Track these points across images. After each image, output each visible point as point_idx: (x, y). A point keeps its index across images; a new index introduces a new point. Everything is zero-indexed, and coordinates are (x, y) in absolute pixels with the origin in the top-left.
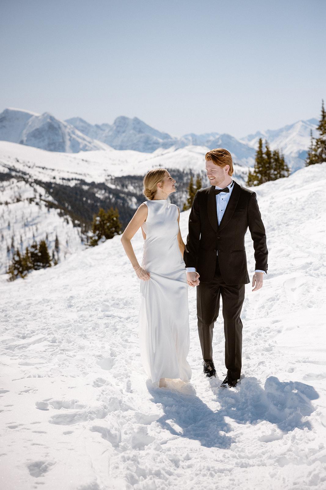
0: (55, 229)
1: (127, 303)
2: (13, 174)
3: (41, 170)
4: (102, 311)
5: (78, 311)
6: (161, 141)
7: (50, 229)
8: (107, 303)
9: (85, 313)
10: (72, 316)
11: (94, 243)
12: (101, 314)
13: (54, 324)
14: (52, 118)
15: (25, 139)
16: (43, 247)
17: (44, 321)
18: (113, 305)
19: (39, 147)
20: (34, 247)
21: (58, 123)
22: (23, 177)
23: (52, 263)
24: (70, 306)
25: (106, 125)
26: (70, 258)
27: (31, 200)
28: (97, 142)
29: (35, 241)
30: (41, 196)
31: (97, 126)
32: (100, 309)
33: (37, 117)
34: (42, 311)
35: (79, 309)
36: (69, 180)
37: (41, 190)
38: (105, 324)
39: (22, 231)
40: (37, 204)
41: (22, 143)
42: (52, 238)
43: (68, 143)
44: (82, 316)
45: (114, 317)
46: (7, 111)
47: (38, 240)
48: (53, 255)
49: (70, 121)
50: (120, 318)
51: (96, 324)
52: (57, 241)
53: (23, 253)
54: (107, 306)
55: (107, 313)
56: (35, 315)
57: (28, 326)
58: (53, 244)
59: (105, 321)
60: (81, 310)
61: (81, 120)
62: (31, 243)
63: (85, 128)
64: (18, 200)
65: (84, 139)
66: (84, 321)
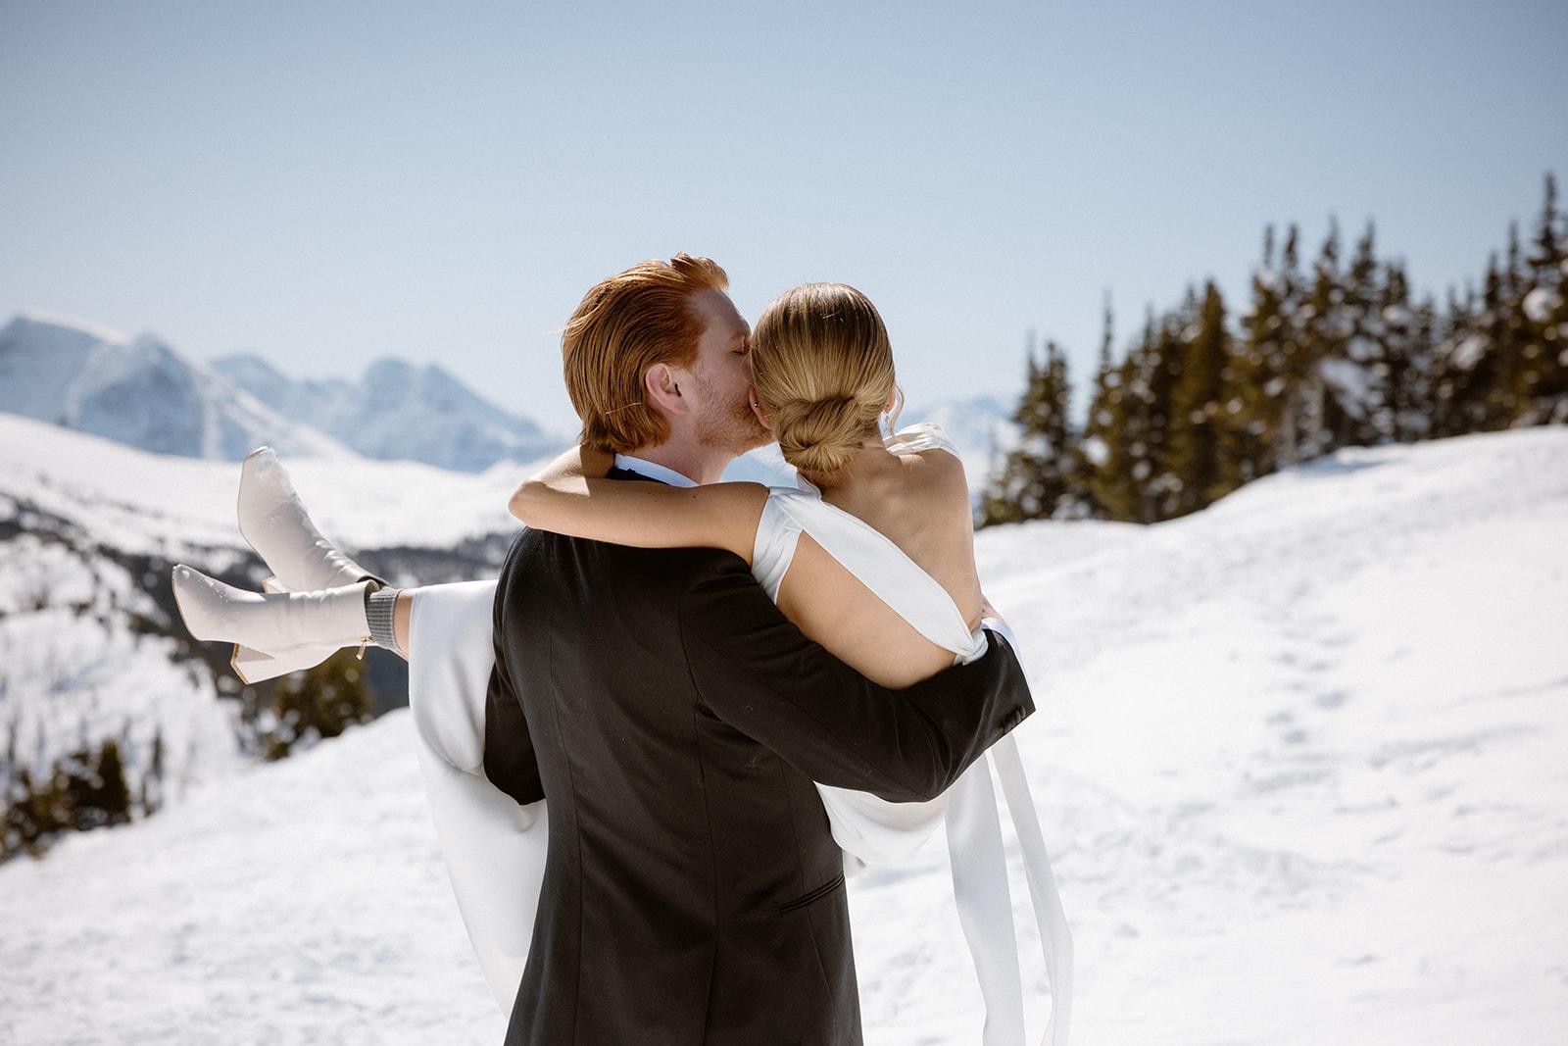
0: (155, 703)
1: (384, 957)
2: (29, 521)
3: (119, 514)
4: (297, 981)
5: (209, 978)
6: (509, 439)
7: (137, 704)
8: (313, 953)
9: (233, 987)
10: (185, 995)
11: (279, 752)
12: (291, 994)
13: (114, 1026)
14: (166, 353)
15: (72, 409)
16: (111, 761)
17: (79, 1010)
18: (336, 962)
19: (116, 438)
20: (82, 757)
21: (185, 369)
22: (57, 532)
23: (136, 812)
24: (181, 960)
25: (338, 384)
26: (198, 797)
27: (81, 608)
28: (307, 435)
29: (84, 742)
30: (113, 595)
31: (311, 387)
32: (287, 974)
33: (116, 349)
34: (75, 975)
35: (211, 970)
36: (208, 549)
37: (117, 578)
38: (305, 1030)
39: (45, 706)
40: (101, 620)
41: (63, 423)
42: (142, 735)
43: (212, 435)
44: (220, 998)
45: (334, 1003)
46: (20, 325)
47: (96, 738)
48: (144, 789)
49: (226, 365)
50: (360, 1007)
51: (272, 1029)
52: (158, 747)
53: (42, 777)
54: (315, 964)
55: (315, 989)
56: (48, 988)
57: (18, 1030)
58: (144, 756)
59: (307, 1017)
60: (218, 975)
61: (259, 364)
62: (73, 745)
63: (272, 388)
64: (40, 605)
65: (264, 423)
66: (227, 1014)
